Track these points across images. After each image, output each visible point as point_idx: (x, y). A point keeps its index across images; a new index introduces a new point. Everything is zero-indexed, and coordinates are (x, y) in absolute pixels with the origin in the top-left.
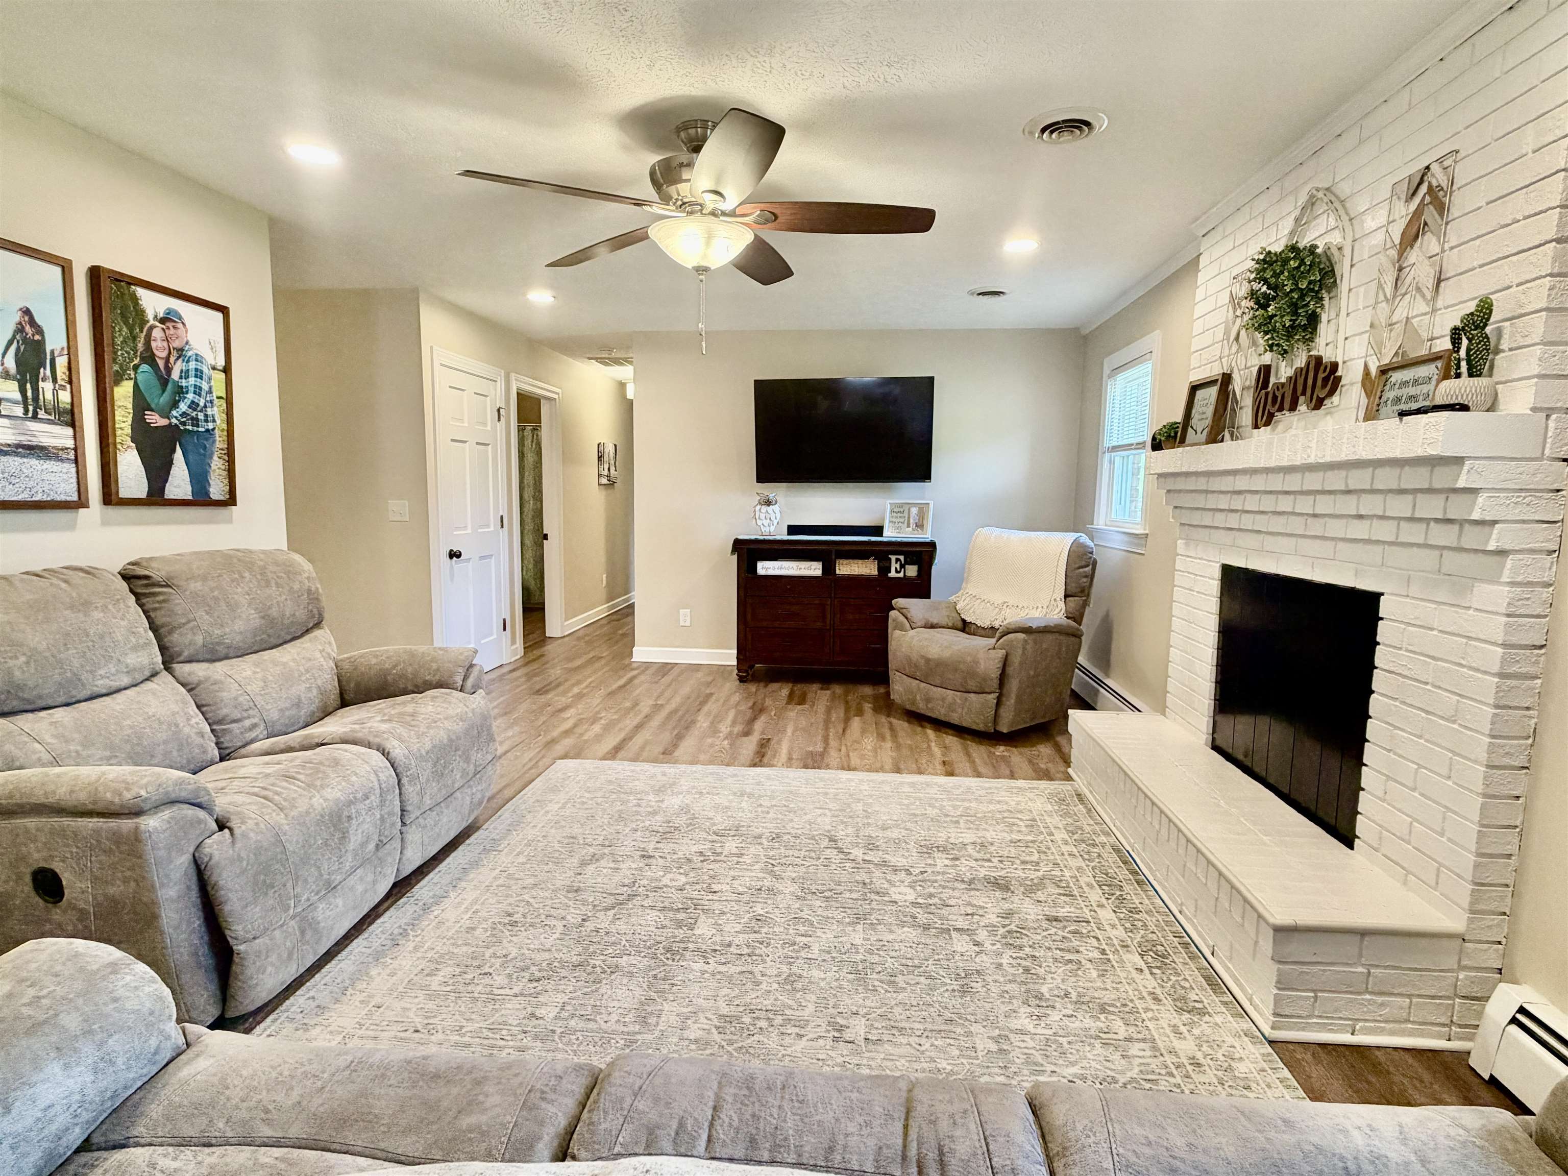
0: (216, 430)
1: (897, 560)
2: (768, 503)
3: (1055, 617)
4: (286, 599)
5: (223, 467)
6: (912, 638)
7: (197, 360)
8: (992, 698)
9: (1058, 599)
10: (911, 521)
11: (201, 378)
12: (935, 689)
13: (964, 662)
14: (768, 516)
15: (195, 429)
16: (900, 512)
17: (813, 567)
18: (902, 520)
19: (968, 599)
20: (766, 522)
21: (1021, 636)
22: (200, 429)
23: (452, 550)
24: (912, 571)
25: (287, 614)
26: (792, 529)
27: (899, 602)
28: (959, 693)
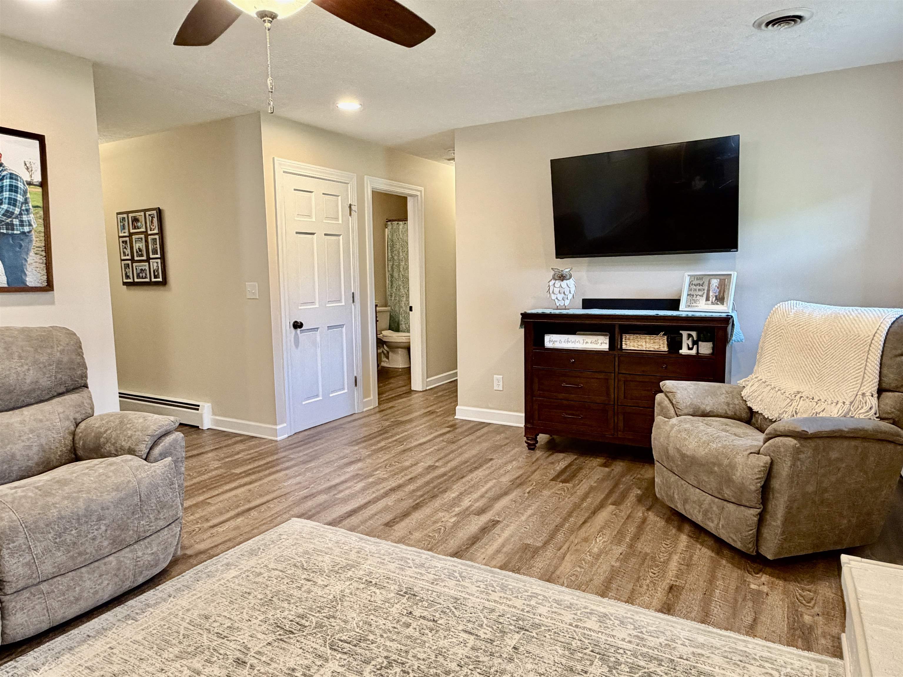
0: (33, 232)
1: (690, 336)
2: (562, 277)
3: (862, 417)
4: (29, 370)
5: (41, 261)
6: (672, 427)
7: (11, 178)
8: (752, 514)
9: (868, 394)
10: (711, 294)
11: (16, 192)
12: (692, 489)
13: (720, 465)
14: (562, 291)
15: (10, 232)
16: (699, 285)
17: (600, 342)
18: (700, 293)
19: (756, 385)
20: (560, 297)
21: (791, 442)
22: (15, 232)
23: (296, 322)
24: (706, 348)
25: (28, 381)
26: (588, 303)
27: (668, 384)
28: (717, 500)
